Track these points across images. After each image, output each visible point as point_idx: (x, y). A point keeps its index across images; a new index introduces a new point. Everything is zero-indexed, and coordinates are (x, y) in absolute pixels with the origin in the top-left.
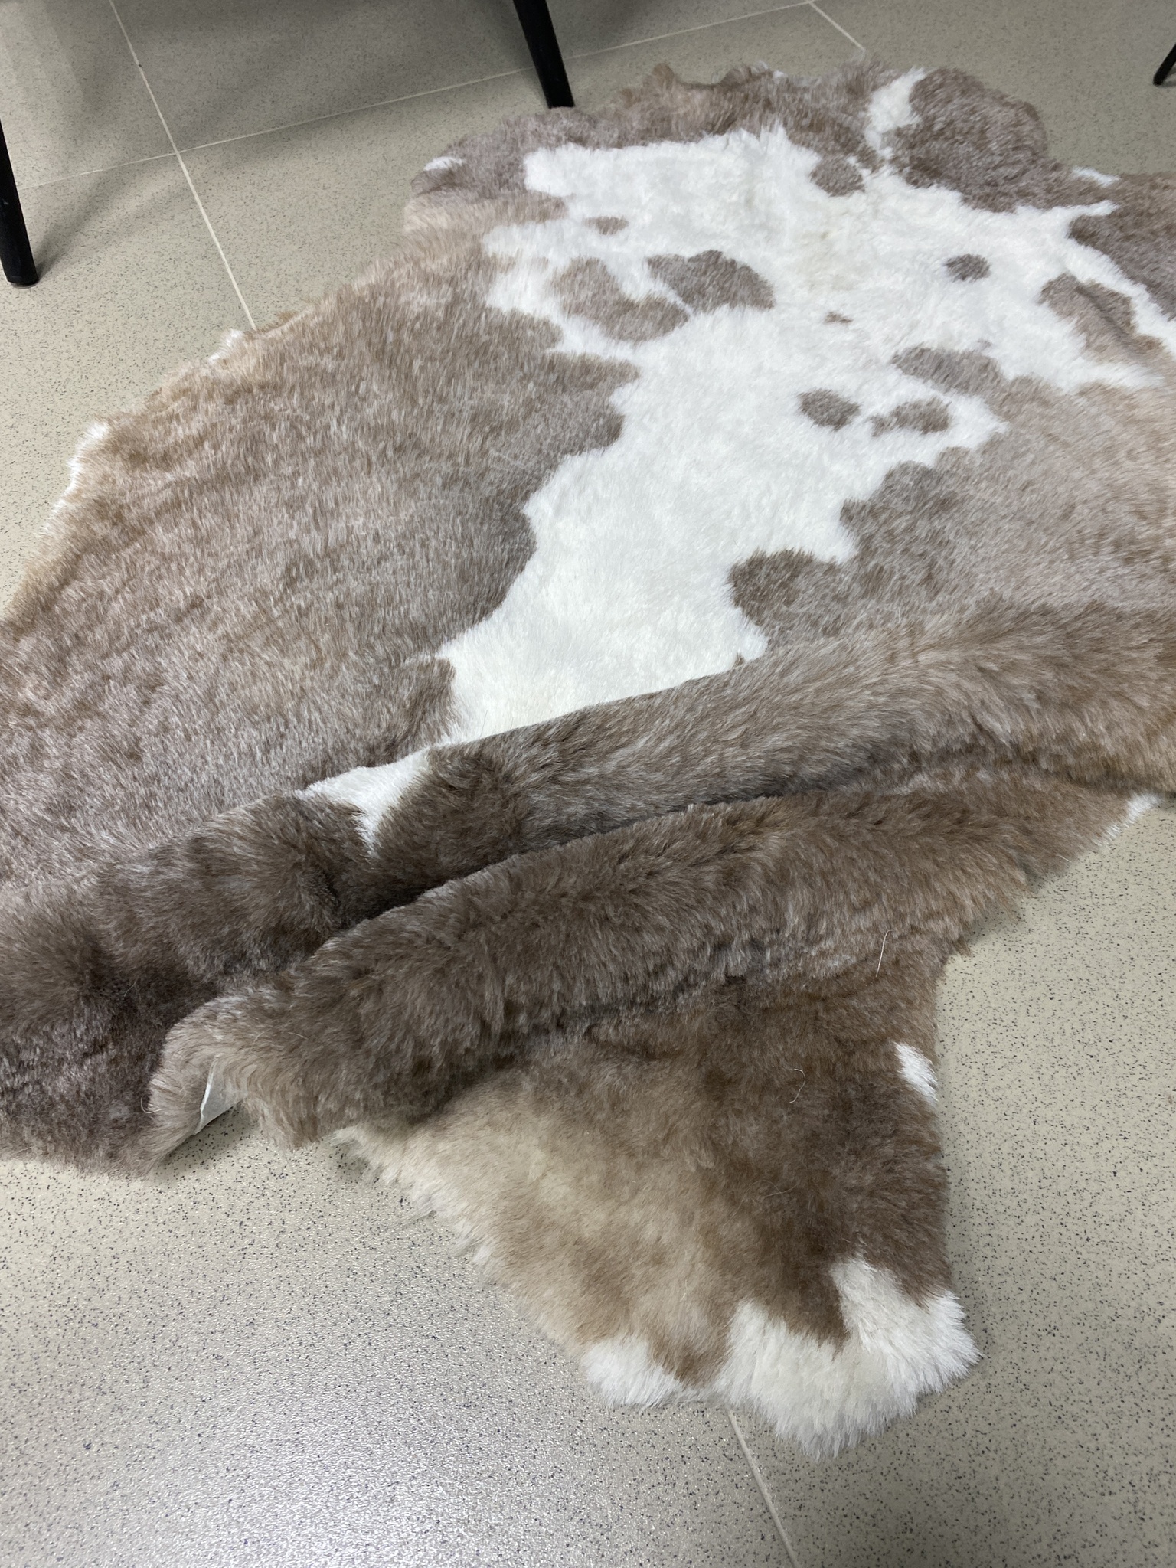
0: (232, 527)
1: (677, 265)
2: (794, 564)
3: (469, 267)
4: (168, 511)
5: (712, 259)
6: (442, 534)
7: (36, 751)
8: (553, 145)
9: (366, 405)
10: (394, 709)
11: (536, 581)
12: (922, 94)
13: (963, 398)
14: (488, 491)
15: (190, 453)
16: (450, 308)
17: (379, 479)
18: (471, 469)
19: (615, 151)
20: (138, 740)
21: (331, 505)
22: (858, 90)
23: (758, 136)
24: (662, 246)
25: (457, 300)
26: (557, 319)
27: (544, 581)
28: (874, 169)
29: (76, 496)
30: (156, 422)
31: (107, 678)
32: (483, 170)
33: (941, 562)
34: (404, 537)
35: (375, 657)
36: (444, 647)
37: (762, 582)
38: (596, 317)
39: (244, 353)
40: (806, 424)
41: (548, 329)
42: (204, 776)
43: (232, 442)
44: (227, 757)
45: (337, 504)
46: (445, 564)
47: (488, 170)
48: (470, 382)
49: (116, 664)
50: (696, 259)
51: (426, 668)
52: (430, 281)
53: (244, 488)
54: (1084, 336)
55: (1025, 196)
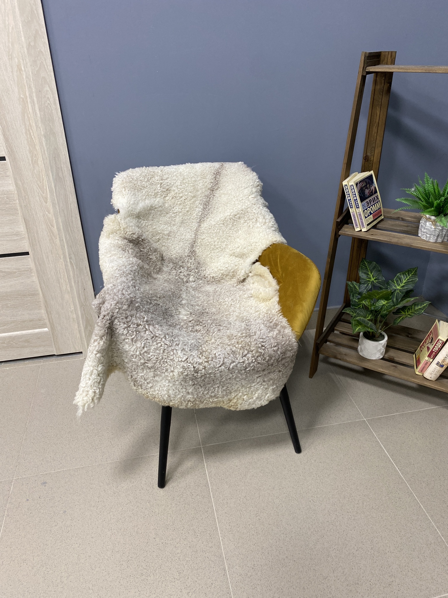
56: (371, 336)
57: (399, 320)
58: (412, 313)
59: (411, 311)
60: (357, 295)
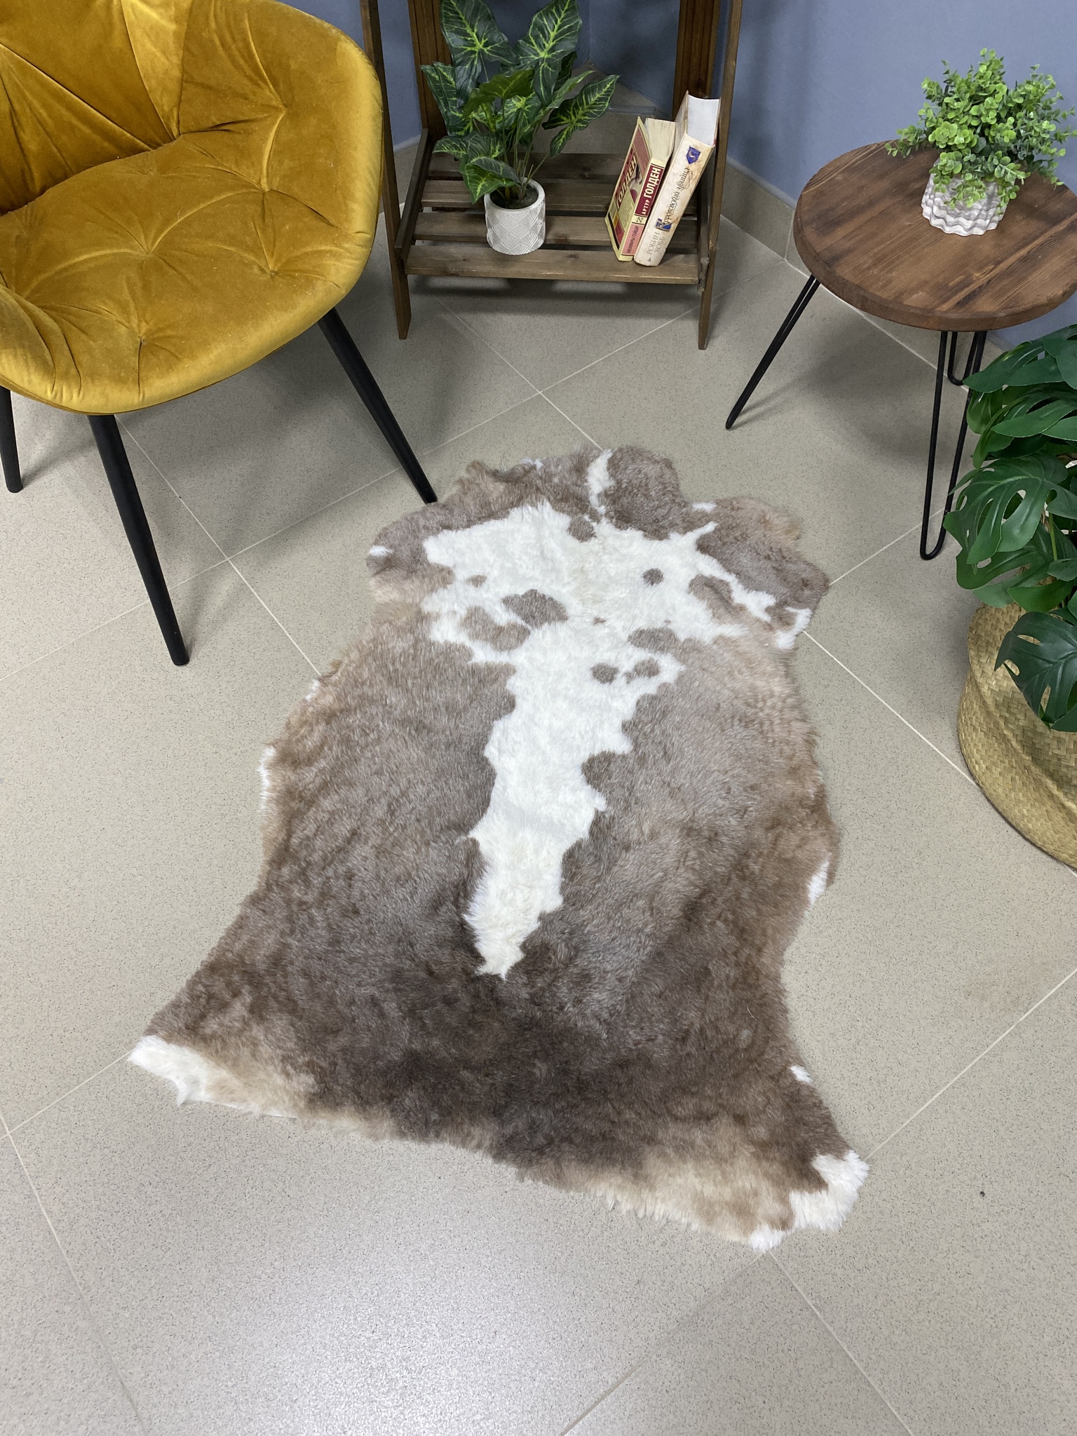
0: (355, 790)
1: (517, 601)
2: (607, 758)
3: (417, 621)
4: (323, 789)
5: (533, 595)
6: (453, 775)
7: (312, 920)
8: (435, 531)
9: (393, 709)
10: (460, 866)
11: (501, 789)
12: (613, 465)
13: (663, 656)
14: (466, 748)
15: (319, 754)
16: (415, 646)
17: (414, 750)
18: (454, 737)
19: (468, 529)
20: (354, 905)
21: (395, 768)
22: (580, 467)
23: (537, 508)
24: (507, 589)
25: (417, 641)
26: (468, 643)
27: (505, 788)
28: (598, 522)
29: (273, 789)
30: (298, 741)
31: (328, 878)
32: (405, 553)
33: (668, 745)
34: (435, 780)
35: (442, 842)
36: (470, 832)
37: (596, 770)
38: (486, 640)
39: (325, 694)
40: (597, 683)
41: (466, 650)
42: (390, 915)
43: (338, 744)
44: (396, 903)
45: (397, 767)
46: (459, 791)
47: (407, 556)
48: (438, 688)
49: (330, 872)
50: (525, 596)
51: (466, 843)
52: (400, 631)
53: (353, 768)
54: (711, 610)
55: (673, 526)
56: (510, 199)
57: (561, 140)
58: (584, 115)
59: (581, 112)
60: (454, 99)
